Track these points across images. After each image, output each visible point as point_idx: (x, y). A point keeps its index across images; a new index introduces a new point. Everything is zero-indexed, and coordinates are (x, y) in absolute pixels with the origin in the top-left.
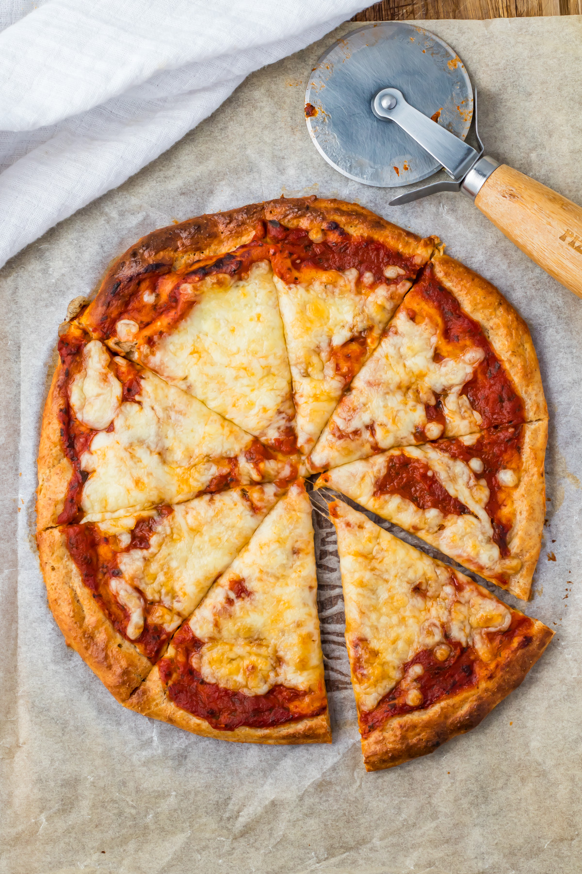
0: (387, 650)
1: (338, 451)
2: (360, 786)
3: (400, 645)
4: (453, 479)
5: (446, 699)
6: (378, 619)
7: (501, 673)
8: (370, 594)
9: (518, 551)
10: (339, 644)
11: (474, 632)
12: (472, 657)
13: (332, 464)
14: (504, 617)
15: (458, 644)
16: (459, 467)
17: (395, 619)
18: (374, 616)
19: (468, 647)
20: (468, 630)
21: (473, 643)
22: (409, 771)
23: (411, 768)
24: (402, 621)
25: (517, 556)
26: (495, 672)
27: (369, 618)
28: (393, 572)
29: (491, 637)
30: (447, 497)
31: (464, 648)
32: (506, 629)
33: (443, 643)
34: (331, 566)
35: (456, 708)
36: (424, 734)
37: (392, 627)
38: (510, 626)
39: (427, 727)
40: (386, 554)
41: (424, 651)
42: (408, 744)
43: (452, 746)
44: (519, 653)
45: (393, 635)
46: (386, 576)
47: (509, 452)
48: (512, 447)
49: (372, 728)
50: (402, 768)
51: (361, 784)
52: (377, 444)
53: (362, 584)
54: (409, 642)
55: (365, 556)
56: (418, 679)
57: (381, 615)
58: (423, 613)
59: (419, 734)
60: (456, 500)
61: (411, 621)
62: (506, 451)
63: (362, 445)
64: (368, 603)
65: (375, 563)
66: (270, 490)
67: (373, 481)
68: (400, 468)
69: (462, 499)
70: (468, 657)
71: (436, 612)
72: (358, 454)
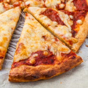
0: (28, 48)
1: (34, 2)
2: (4, 86)
3: (33, 48)
4: (64, 17)
5: (43, 65)
6: (29, 40)
7: (63, 64)
8: (29, 34)
9: (77, 37)
10: (14, 48)
11: (57, 52)
12: (55, 58)
13: (31, 5)
14: (68, 50)
15: (52, 53)
16: (66, 16)
17: (34, 42)
18: (28, 39)
19: (54, 55)
20: (56, 50)
21: (56, 55)
22: (22, 87)
23: (23, 86)
24: (37, 43)
25: (77, 38)
26: (61, 63)
27: (26, 39)
28: (38, 31)
29: (62, 54)
30: (60, 20)
31: (53, 55)
32: (68, 53)
33: (47, 51)
34: (20, 30)
35: (45, 68)
36: (32, 72)
37: (32, 43)
38: (70, 53)
39: (34, 70)
40: (38, 26)
41: (40, 51)
42: (25, 73)
43: (39, 84)
44: (70, 60)
45: (32, 45)
46: (35, 32)
47: (82, 16)
48: (83, 15)
49: (15, 67)
50: (20, 85)
51: (5, 85)
52: (45, 4)
53: (28, 31)
54: (36, 48)
55: (31, 26)
56: (36, 57)
57: (30, 39)
58: (43, 43)
59: (30, 71)
60: (63, 22)
61: (39, 44)
62: (81, 16)
63: (41, 4)
64: (27, 35)
65: (34, 28)
66: (10, 6)
67: (41, 11)
68: (49, 11)
69: (64, 22)
70: (54, 58)
71: (48, 44)
72: (39, 6)
